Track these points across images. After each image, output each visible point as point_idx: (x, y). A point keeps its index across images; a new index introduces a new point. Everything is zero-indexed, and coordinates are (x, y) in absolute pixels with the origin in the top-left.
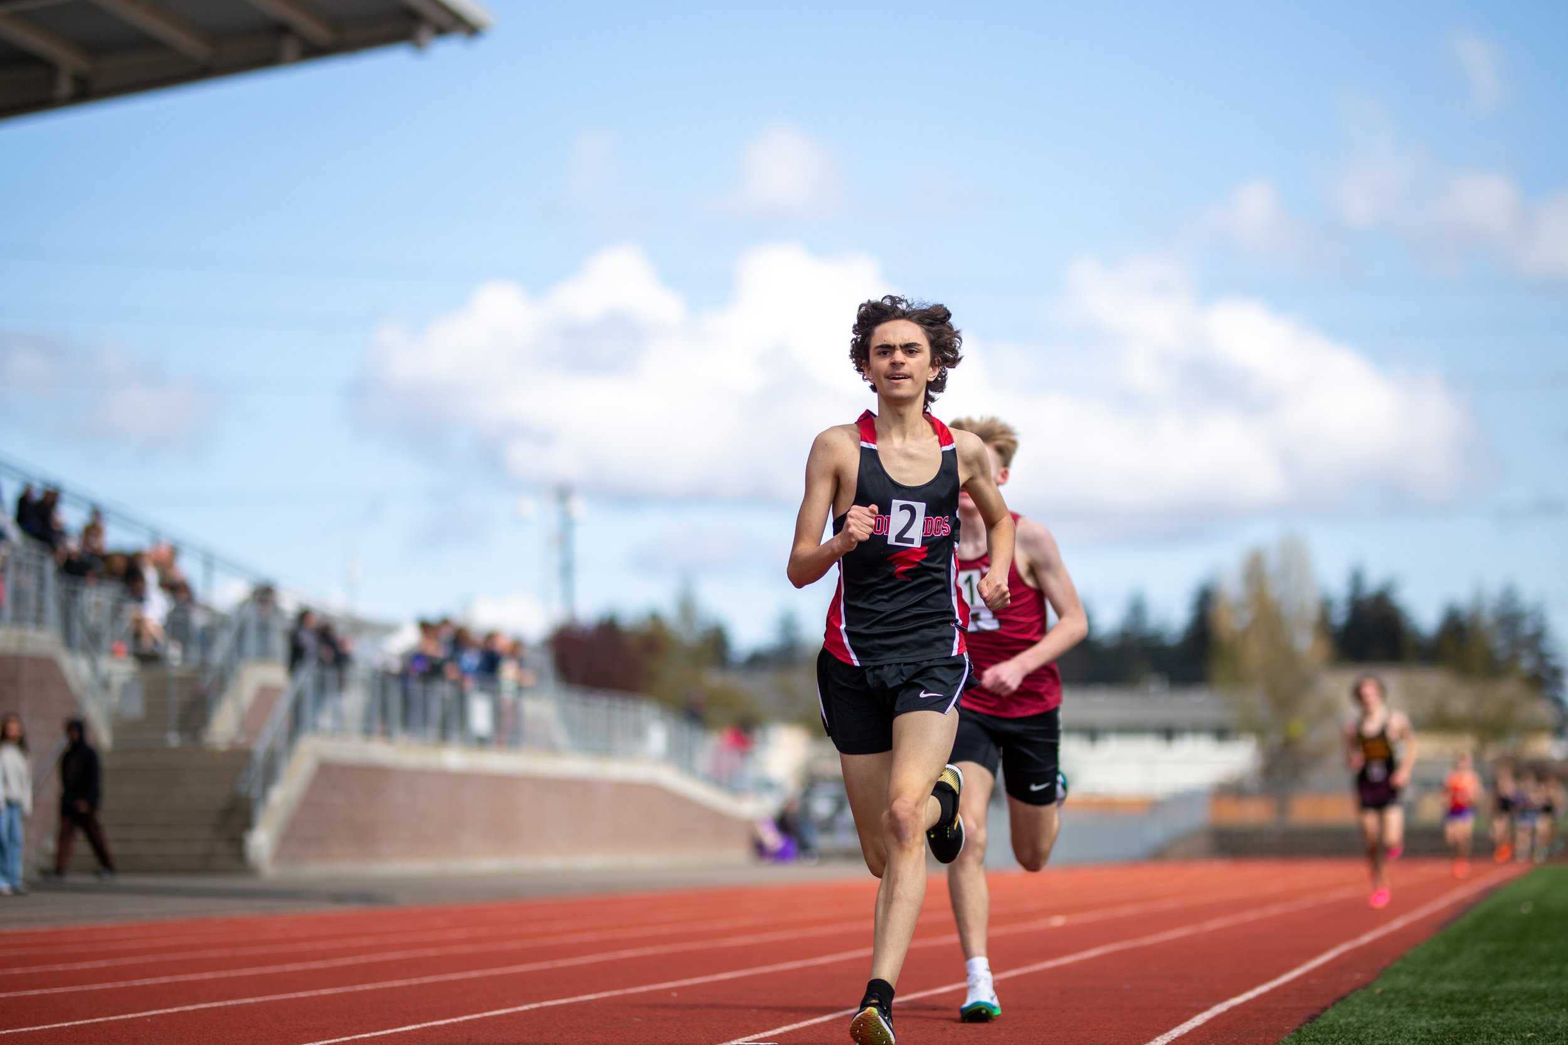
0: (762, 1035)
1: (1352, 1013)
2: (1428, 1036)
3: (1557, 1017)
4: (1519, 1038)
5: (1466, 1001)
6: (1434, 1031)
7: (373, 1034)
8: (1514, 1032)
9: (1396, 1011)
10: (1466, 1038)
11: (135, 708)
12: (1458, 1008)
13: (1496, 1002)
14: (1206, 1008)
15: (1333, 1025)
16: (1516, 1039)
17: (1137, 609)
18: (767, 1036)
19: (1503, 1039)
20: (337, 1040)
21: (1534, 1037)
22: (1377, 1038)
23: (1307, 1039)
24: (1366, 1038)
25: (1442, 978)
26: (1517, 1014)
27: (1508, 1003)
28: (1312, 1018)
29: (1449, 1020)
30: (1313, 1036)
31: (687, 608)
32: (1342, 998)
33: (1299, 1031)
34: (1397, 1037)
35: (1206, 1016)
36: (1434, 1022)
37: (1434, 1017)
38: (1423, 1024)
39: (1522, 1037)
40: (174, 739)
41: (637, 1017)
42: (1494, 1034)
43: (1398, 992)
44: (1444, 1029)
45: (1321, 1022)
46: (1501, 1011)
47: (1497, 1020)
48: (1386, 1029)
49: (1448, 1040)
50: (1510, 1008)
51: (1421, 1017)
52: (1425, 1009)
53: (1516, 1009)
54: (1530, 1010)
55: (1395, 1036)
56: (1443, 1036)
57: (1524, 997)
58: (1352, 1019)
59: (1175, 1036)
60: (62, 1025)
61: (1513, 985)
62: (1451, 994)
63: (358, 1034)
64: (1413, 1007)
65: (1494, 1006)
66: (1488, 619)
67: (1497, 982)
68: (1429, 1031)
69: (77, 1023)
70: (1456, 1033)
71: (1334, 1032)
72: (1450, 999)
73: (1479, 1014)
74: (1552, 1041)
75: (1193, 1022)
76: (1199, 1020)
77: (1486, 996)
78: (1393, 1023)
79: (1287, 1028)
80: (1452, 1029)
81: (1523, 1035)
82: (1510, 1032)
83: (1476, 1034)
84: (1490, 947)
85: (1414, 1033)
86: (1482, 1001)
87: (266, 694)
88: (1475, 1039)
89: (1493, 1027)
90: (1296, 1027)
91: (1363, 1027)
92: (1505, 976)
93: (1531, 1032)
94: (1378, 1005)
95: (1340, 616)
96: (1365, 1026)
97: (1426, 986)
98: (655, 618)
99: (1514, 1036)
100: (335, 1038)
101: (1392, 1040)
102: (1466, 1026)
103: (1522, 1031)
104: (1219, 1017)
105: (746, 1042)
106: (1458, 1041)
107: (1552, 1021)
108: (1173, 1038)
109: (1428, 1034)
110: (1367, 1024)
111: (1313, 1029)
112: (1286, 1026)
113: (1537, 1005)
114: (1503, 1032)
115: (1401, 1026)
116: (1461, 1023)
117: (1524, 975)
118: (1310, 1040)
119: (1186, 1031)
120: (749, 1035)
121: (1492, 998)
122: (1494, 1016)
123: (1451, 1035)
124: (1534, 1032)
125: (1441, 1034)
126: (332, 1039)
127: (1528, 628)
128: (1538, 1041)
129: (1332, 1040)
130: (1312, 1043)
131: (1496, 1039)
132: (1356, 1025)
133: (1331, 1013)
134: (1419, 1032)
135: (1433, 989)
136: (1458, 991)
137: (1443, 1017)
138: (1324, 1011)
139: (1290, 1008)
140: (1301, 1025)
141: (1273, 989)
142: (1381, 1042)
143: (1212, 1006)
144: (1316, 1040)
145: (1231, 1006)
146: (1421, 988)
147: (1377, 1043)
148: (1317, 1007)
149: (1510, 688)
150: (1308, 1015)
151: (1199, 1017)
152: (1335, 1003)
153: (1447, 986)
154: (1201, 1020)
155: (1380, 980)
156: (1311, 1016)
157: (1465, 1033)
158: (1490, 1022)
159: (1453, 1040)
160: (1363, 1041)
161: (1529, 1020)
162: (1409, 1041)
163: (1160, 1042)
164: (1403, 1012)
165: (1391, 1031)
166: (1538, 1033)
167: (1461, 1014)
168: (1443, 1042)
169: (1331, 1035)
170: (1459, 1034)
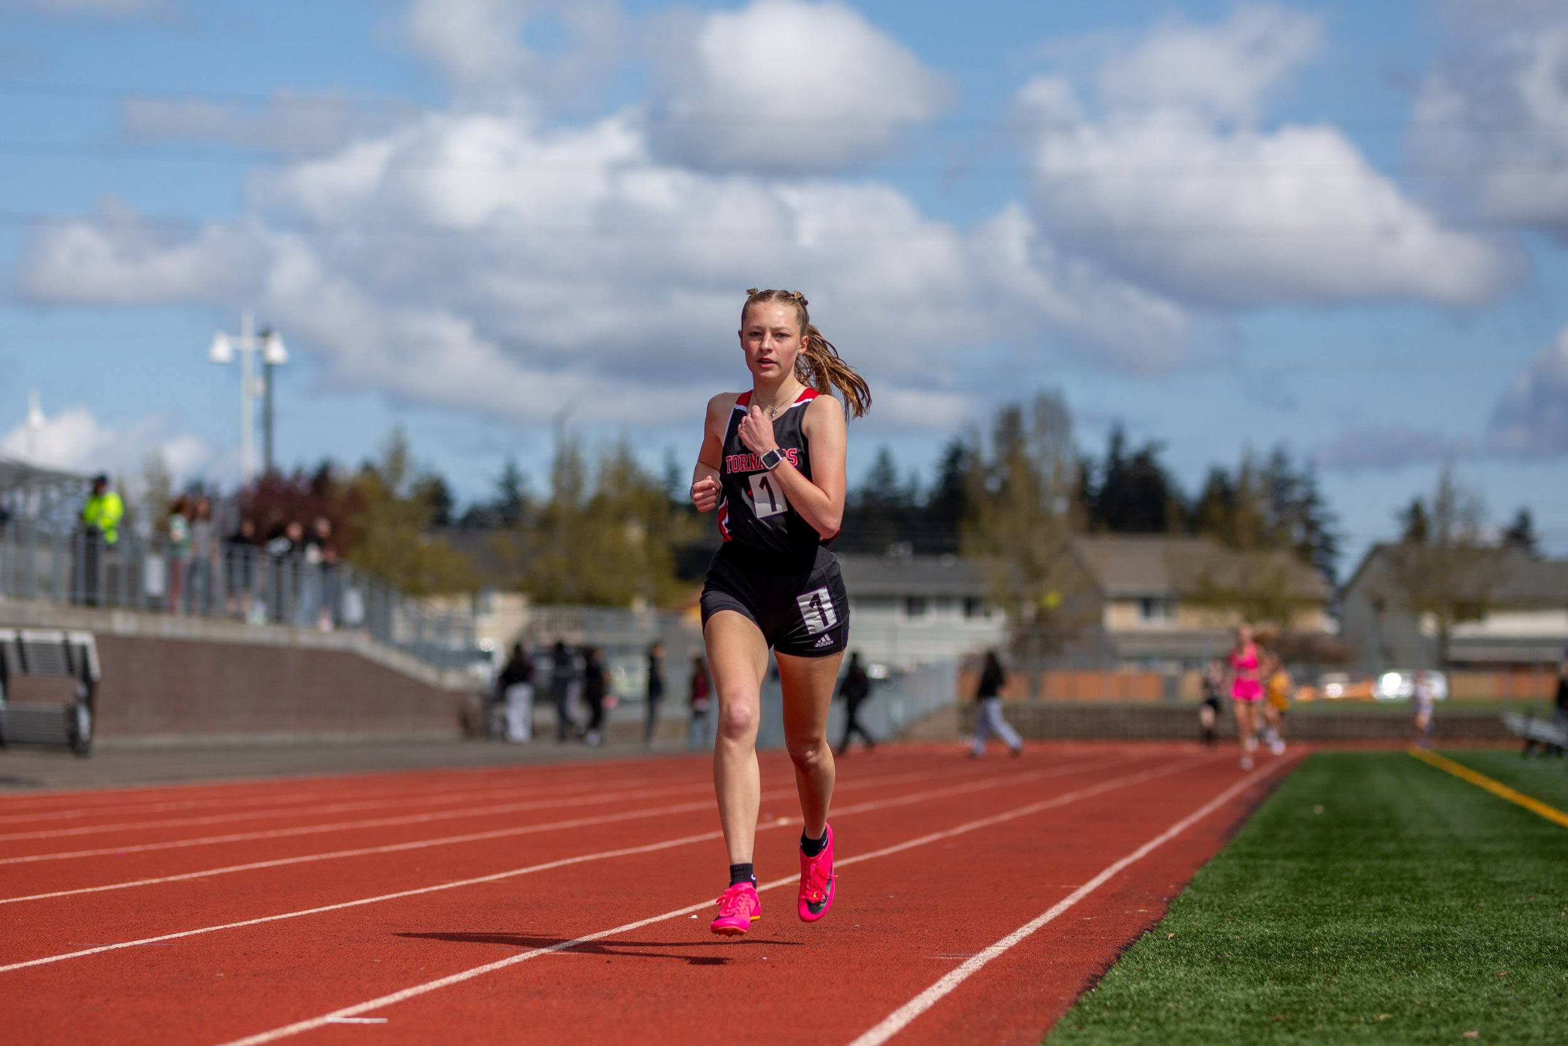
1: (1142, 974)
2: (1250, 1016)
3: (1408, 983)
5: (1285, 955)
6: (1253, 1006)
8: (1358, 1012)
9: (1199, 970)
12: (1277, 966)
13: (1325, 957)
14: (957, 964)
15: (1121, 994)
16: (1367, 1023)
21: (1390, 1021)
24: (1168, 1018)
25: (1245, 915)
26: (1356, 978)
28: (1093, 981)
29: (1270, 988)
32: (1128, 947)
33: (1078, 1004)
34: (1208, 1016)
36: (1252, 991)
37: (1250, 983)
38: (1239, 994)
39: (1374, 1020)
43: (1196, 938)
44: (1268, 1004)
45: (1105, 989)
46: (1334, 973)
47: (1334, 989)
48: (1191, 1002)
51: (1233, 983)
52: (1236, 968)
53: (1352, 970)
54: (1371, 973)
58: (1145, 985)
62: (1263, 942)
67: (1316, 924)
71: (1125, 1008)
72: (1260, 951)
73: (1307, 979)
74: (1416, 1029)
75: (939, 987)
76: (947, 984)
78: (1198, 992)
79: (1062, 998)
88: (1311, 1022)
89: (1330, 1001)
90: (1074, 996)
91: (1161, 999)
93: (1384, 1011)
94: (1175, 961)
96: (1162, 996)
99: (1362, 1019)
102: (1296, 999)
103: (1372, 1009)
107: (1405, 992)
109: (1248, 1012)
110: (1165, 994)
112: (1060, 995)
113: (1380, 963)
114: (1347, 1011)
115: (1211, 998)
116: (1287, 994)
119: (930, 1003)
121: (1316, 950)
122: (1328, 983)
123: (1280, 1016)
124: (1388, 1013)
125: (1267, 1014)
131: (1341, 1024)
132: (1152, 994)
133: (1116, 973)
134: (1235, 1009)
135: (1238, 934)
136: (1270, 938)
137: (1263, 984)
138: (1106, 970)
139: (1062, 964)
140: (1079, 994)
141: (1039, 931)
142: (1189, 1025)
143: (965, 960)
144: (1102, 1022)
145: (988, 958)
146: (1223, 931)
147: (1183, 1027)
148: (1097, 963)
149: (1280, 559)
150: (1087, 976)
151: (947, 977)
152: (1118, 957)
153: (1256, 930)
154: (950, 983)
155: (1171, 916)
156: (1091, 977)
157: (1296, 1012)
158: (1325, 992)
159: (1284, 1024)
160: (1164, 1023)
161: (1376, 990)
162: (1225, 1024)
163: (896, 1022)
164: (1208, 973)
165: (1199, 1006)
166: (1394, 1013)
167: (1283, 978)
168: (1271, 1027)
169: (1122, 1013)
170: (1288, 1013)
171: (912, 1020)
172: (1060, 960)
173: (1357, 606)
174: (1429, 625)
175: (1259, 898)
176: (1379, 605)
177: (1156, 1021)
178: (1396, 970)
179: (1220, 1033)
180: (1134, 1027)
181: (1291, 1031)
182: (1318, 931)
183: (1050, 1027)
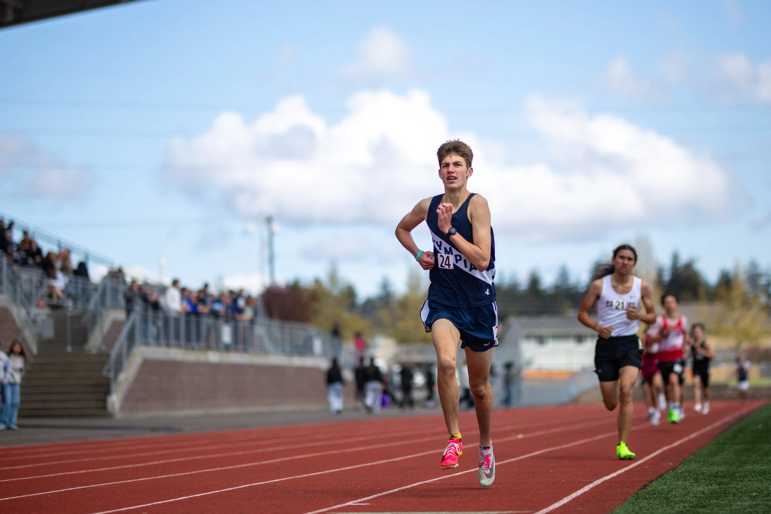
0: (362, 500)
1: (665, 484)
2: (703, 495)
3: (769, 484)
4: (749, 496)
5: (724, 476)
6: (706, 492)
7: (163, 502)
8: (747, 493)
9: (687, 482)
10: (722, 496)
11: (49, 333)
12: (719, 480)
13: (739, 477)
15: (655, 490)
16: (748, 496)
17: (564, 274)
18: (364, 500)
19: (741, 496)
20: (145, 505)
21: (757, 495)
22: (677, 497)
23: (641, 498)
24: (671, 497)
25: (713, 464)
26: (749, 483)
27: (745, 477)
28: (645, 487)
29: (715, 487)
30: (644, 496)
31: (333, 278)
32: (661, 476)
33: (637, 494)
34: (687, 496)
35: (591, 486)
36: (706, 488)
37: (707, 485)
38: (701, 489)
39: (751, 495)
40: (69, 349)
41: (299, 491)
42: (737, 494)
43: (689, 472)
44: (712, 492)
45: (649, 489)
46: (741, 481)
47: (739, 486)
48: (682, 492)
49: (712, 497)
50: (746, 480)
51: (700, 486)
52: (702, 481)
53: (749, 481)
54: (756, 481)
55: (686, 495)
56: (710, 495)
57: (753, 474)
58: (664, 487)
59: (574, 497)
60: (5, 499)
61: (749, 467)
62: (717, 473)
63: (156, 502)
64: (697, 480)
65: (738, 479)
66: (743, 277)
67: (741, 466)
68: (704, 493)
69: (13, 498)
70: (717, 494)
71: (655, 494)
72: (716, 475)
73: (730, 484)
74: (766, 497)
76: (586, 489)
77: (734, 473)
78: (686, 489)
80: (715, 491)
81: (751, 494)
82: (745, 493)
83: (728, 494)
84: (739, 447)
85: (696, 493)
86: (732, 476)
87: (117, 326)
88: (726, 497)
89: (736, 490)
90: (635, 492)
91: (670, 491)
92: (745, 462)
93: (756, 492)
94: (679, 479)
95: (667, 277)
97: (705, 469)
98: (317, 282)
99: (746, 495)
100: (143, 504)
101: (684, 497)
102: (723, 490)
103: (751, 492)
104: (597, 486)
105: (354, 503)
107: (767, 487)
108: (572, 498)
110: (672, 489)
111: (644, 493)
112: (631, 491)
113: (760, 478)
114: (741, 493)
115: (690, 490)
116: (720, 488)
117: (755, 462)
118: (642, 499)
119: (579, 494)
120: (355, 500)
121: (737, 475)
122: (737, 484)
123: (715, 495)
124: (757, 493)
125: (710, 494)
126: (142, 505)
128: (759, 497)
129: (654, 498)
130: (643, 500)
131: (737, 497)
132: (667, 490)
133: (654, 484)
134: (698, 493)
135: (708, 470)
136: (720, 471)
137: (712, 485)
138: (651, 483)
139: (633, 481)
140: (638, 490)
141: (626, 471)
142: (679, 499)
143: (594, 481)
144: (646, 498)
145: (604, 480)
146: (702, 470)
147: (676, 499)
148: (647, 481)
149: (754, 314)
150: (642, 485)
151: (587, 487)
152: (656, 479)
153: (715, 469)
154: (588, 488)
155: (681, 466)
156: (644, 485)
157: (722, 494)
158: (735, 487)
159: (715, 497)
160: (669, 498)
161: (756, 487)
162: (693, 498)
163: (566, 500)
164: (691, 483)
165: (684, 493)
166: (759, 493)
167: (720, 484)
168: (710, 498)
169: (653, 496)
170: (719, 494)
171: (572, 499)
172: (633, 480)
175: (721, 458)
177: (666, 497)
178: (766, 480)
179: (690, 500)
180: (658, 500)
181: (717, 499)
182: (741, 469)
183: (625, 501)
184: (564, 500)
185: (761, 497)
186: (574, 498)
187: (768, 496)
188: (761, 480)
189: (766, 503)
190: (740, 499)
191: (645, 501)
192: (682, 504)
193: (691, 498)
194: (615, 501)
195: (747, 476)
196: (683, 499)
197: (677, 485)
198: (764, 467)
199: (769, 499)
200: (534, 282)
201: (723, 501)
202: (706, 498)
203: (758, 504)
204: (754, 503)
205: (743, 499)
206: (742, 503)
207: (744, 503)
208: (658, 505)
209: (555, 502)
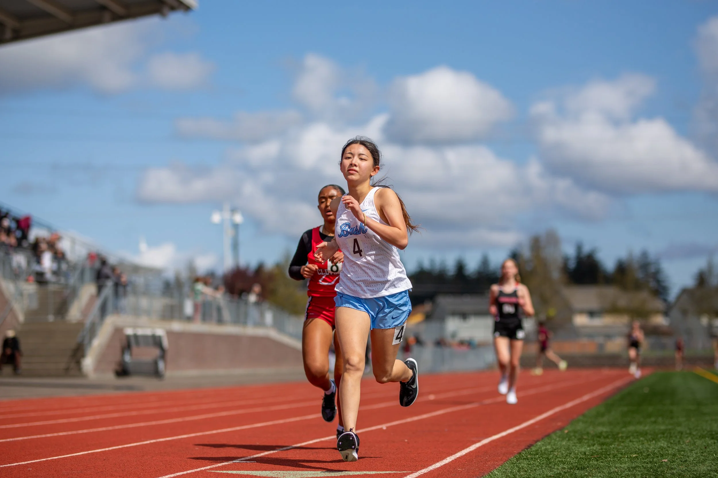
1: (549, 444)
2: (584, 456)
3: (650, 445)
4: (629, 457)
5: (607, 437)
10: (602, 457)
12: (602, 440)
13: (622, 437)
14: (479, 441)
15: (538, 450)
18: (251, 458)
19: (621, 458)
21: (637, 457)
23: (523, 458)
24: (553, 457)
26: (631, 444)
27: (627, 438)
28: (529, 446)
29: (597, 448)
32: (547, 436)
33: (520, 454)
34: (568, 457)
35: (477, 446)
36: (588, 449)
37: (589, 446)
38: (583, 450)
39: (631, 457)
40: (51, 318)
43: (576, 432)
44: (593, 452)
45: (533, 449)
46: (623, 442)
47: (620, 447)
48: (564, 452)
49: (593, 459)
50: (628, 440)
51: (582, 446)
52: (586, 441)
53: (630, 441)
54: (637, 442)
58: (549, 447)
59: (458, 456)
62: (601, 433)
64: (580, 440)
65: (620, 440)
68: (585, 453)
70: (598, 455)
71: (537, 454)
73: (611, 444)
74: (645, 459)
75: (469, 449)
78: (568, 449)
80: (597, 452)
81: (631, 455)
82: (625, 454)
83: (608, 455)
84: (625, 409)
88: (606, 458)
89: (617, 451)
90: (519, 452)
94: (564, 439)
95: (572, 265)
96: (553, 451)
97: (590, 430)
99: (626, 456)
102: (604, 450)
103: (631, 453)
106: (598, 459)
107: (647, 448)
109: (584, 455)
110: (555, 450)
111: (527, 453)
112: (515, 451)
113: (641, 439)
114: (622, 454)
115: (572, 451)
116: (602, 449)
119: (464, 454)
121: (620, 435)
122: (618, 445)
123: (595, 456)
124: (637, 454)
125: (591, 455)
127: (652, 269)
128: (638, 459)
131: (617, 458)
132: (550, 450)
133: (539, 444)
134: (579, 454)
137: (594, 446)
138: (536, 443)
140: (522, 450)
142: (560, 459)
143: (482, 440)
144: (527, 459)
145: (492, 439)
146: (587, 431)
147: (557, 460)
148: (533, 440)
149: (644, 295)
150: (527, 445)
151: (472, 446)
152: (542, 439)
153: (600, 430)
155: (569, 426)
157: (602, 454)
158: (616, 448)
159: (595, 458)
160: (550, 459)
161: (636, 447)
162: (573, 459)
163: (449, 460)
164: (575, 443)
165: (566, 453)
166: (639, 454)
167: (603, 444)
168: (590, 459)
169: (535, 456)
170: (599, 455)
171: (455, 459)
173: (675, 313)
174: (704, 320)
175: (606, 420)
176: (684, 313)
178: (647, 441)
179: (570, 462)
180: (538, 460)
181: (597, 460)
182: (624, 429)
183: (506, 461)
184: (447, 460)
185: (640, 459)
186: (457, 458)
187: (647, 458)
188: (642, 441)
189: (645, 465)
190: (620, 461)
191: (526, 462)
192: (561, 466)
193: (572, 459)
194: (497, 461)
195: (629, 437)
196: (563, 460)
197: (561, 444)
198: (647, 428)
199: (648, 460)
200: (460, 267)
201: (602, 462)
202: (586, 459)
203: (637, 466)
204: (634, 465)
205: (622, 461)
206: (621, 465)
207: (623, 466)
208: (538, 466)
209: (438, 461)
